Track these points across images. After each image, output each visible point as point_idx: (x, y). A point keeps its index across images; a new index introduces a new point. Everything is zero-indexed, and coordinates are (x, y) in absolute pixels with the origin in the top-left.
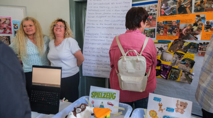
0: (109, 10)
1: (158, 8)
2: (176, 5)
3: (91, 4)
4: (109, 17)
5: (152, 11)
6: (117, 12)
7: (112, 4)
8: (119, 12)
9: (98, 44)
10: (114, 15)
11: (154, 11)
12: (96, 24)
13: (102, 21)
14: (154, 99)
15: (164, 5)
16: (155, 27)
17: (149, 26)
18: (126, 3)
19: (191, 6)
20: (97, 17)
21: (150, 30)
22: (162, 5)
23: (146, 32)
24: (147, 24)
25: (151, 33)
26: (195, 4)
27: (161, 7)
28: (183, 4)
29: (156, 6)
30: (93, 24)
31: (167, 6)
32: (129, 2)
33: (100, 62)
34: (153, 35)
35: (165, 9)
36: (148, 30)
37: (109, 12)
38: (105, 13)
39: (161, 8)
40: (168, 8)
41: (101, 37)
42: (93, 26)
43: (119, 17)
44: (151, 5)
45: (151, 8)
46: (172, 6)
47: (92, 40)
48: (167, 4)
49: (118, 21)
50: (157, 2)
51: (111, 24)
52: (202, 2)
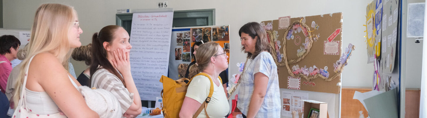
0: (151, 34)
1: (191, 35)
2: (201, 34)
3: (135, 28)
4: (151, 41)
5: (187, 37)
6: (158, 37)
7: (154, 29)
8: (160, 37)
9: (140, 68)
10: (156, 40)
11: (188, 37)
12: (139, 48)
13: (145, 45)
14: (159, 101)
15: (194, 32)
16: (190, 51)
17: (185, 51)
18: (166, 28)
19: (211, 35)
20: (140, 41)
21: (187, 55)
22: (193, 33)
23: (184, 56)
24: (184, 48)
25: (188, 57)
26: (213, 34)
27: (192, 34)
28: (206, 33)
29: (189, 33)
30: (136, 48)
31: (196, 34)
32: (169, 27)
33: (141, 86)
34: (189, 59)
35: (195, 37)
36: (185, 54)
37: (151, 37)
38: (147, 38)
39: (193, 36)
40: (197, 36)
41: (143, 61)
42: (136, 50)
43: (160, 42)
44: (186, 31)
45: (186, 34)
46: (199, 35)
47: (134, 64)
48: (196, 32)
49: (159, 45)
50: (189, 29)
51: (152, 49)
52: (216, 33)
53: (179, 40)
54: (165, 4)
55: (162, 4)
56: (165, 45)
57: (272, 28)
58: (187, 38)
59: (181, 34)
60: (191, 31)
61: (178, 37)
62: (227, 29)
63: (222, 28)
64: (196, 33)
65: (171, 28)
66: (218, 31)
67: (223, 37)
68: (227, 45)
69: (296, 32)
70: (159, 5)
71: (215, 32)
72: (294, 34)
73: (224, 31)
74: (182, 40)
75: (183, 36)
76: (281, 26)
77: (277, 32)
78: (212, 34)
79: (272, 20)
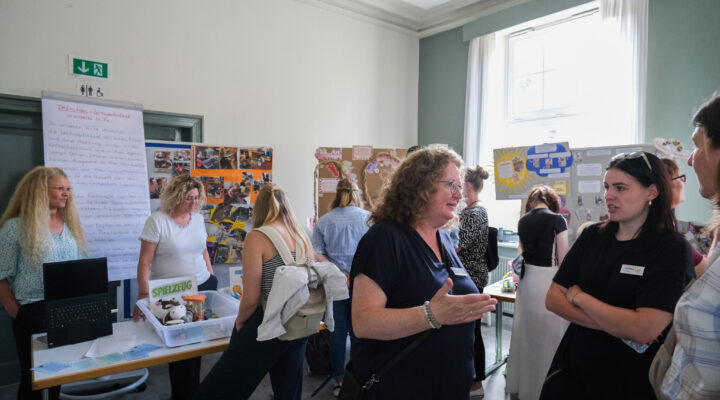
0: (99, 147)
1: (192, 157)
4: (102, 163)
5: (181, 159)
6: (119, 156)
7: (105, 138)
8: (122, 156)
10: (114, 160)
11: (185, 160)
12: (76, 176)
13: (89, 169)
15: (200, 152)
18: (133, 140)
19: (236, 159)
20: (75, 161)
22: (197, 153)
28: (226, 156)
29: (188, 153)
32: (139, 139)
35: (202, 160)
37: (103, 154)
38: (93, 156)
39: (197, 158)
40: (206, 159)
43: (125, 165)
44: (180, 150)
45: (181, 155)
46: (212, 157)
49: (124, 171)
50: (189, 147)
51: (110, 177)
52: (247, 157)
53: (158, 164)
54: (99, 91)
55: (91, 90)
56: (137, 172)
57: (340, 157)
58: (182, 161)
59: (166, 154)
60: (192, 151)
61: (158, 157)
62: (270, 153)
63: (260, 150)
64: (205, 154)
65: (144, 141)
66: (250, 154)
67: (260, 164)
68: (267, 176)
69: (382, 165)
70: (83, 90)
71: (244, 156)
72: (378, 167)
73: (263, 155)
74: (168, 164)
75: (172, 157)
76: (357, 156)
77: (350, 163)
78: (238, 158)
79: (341, 146)
